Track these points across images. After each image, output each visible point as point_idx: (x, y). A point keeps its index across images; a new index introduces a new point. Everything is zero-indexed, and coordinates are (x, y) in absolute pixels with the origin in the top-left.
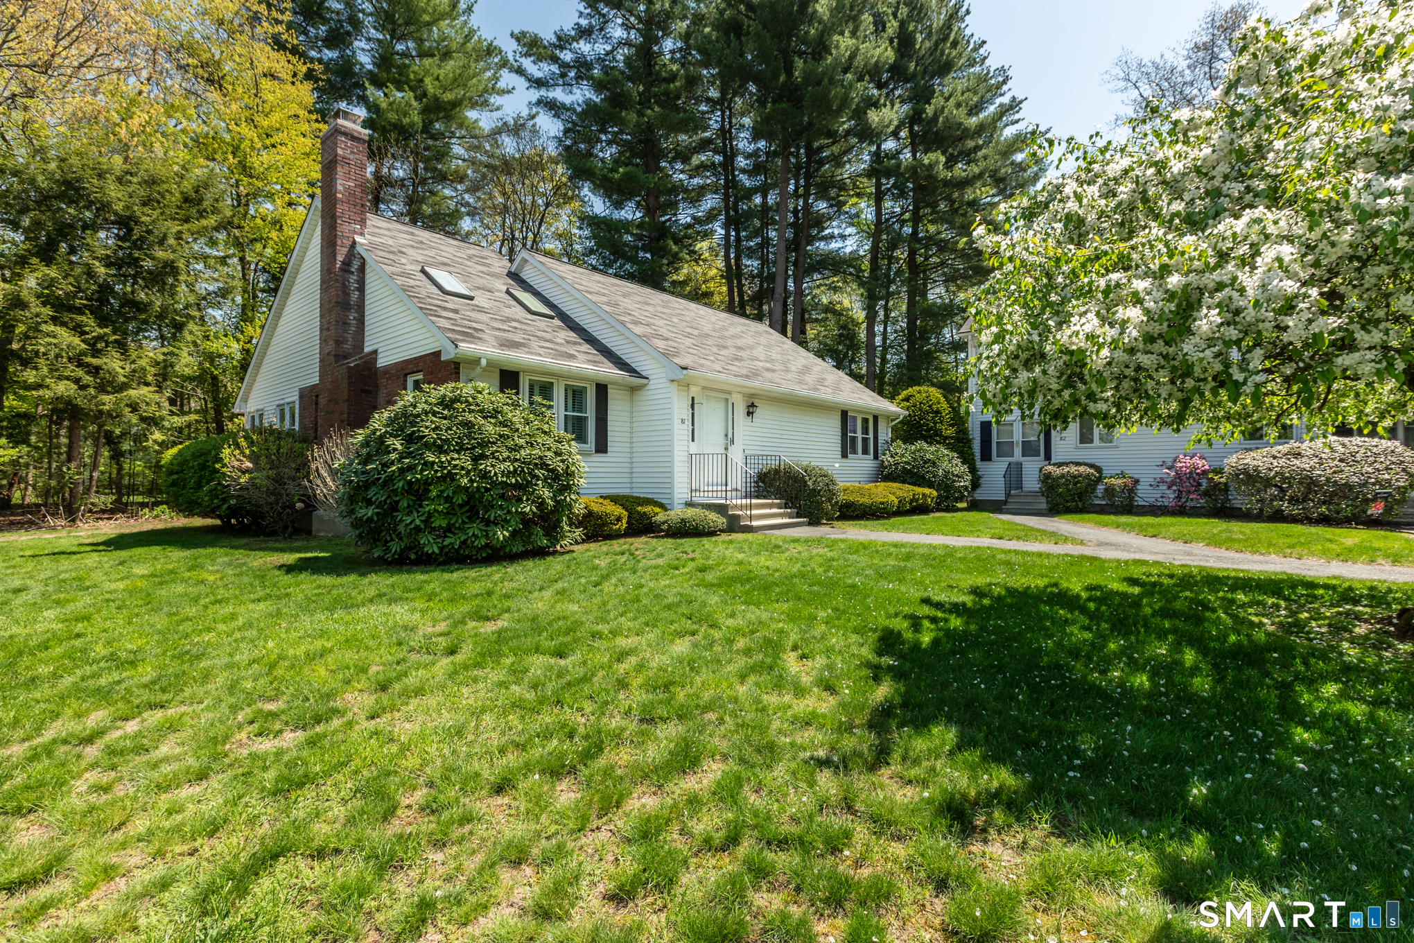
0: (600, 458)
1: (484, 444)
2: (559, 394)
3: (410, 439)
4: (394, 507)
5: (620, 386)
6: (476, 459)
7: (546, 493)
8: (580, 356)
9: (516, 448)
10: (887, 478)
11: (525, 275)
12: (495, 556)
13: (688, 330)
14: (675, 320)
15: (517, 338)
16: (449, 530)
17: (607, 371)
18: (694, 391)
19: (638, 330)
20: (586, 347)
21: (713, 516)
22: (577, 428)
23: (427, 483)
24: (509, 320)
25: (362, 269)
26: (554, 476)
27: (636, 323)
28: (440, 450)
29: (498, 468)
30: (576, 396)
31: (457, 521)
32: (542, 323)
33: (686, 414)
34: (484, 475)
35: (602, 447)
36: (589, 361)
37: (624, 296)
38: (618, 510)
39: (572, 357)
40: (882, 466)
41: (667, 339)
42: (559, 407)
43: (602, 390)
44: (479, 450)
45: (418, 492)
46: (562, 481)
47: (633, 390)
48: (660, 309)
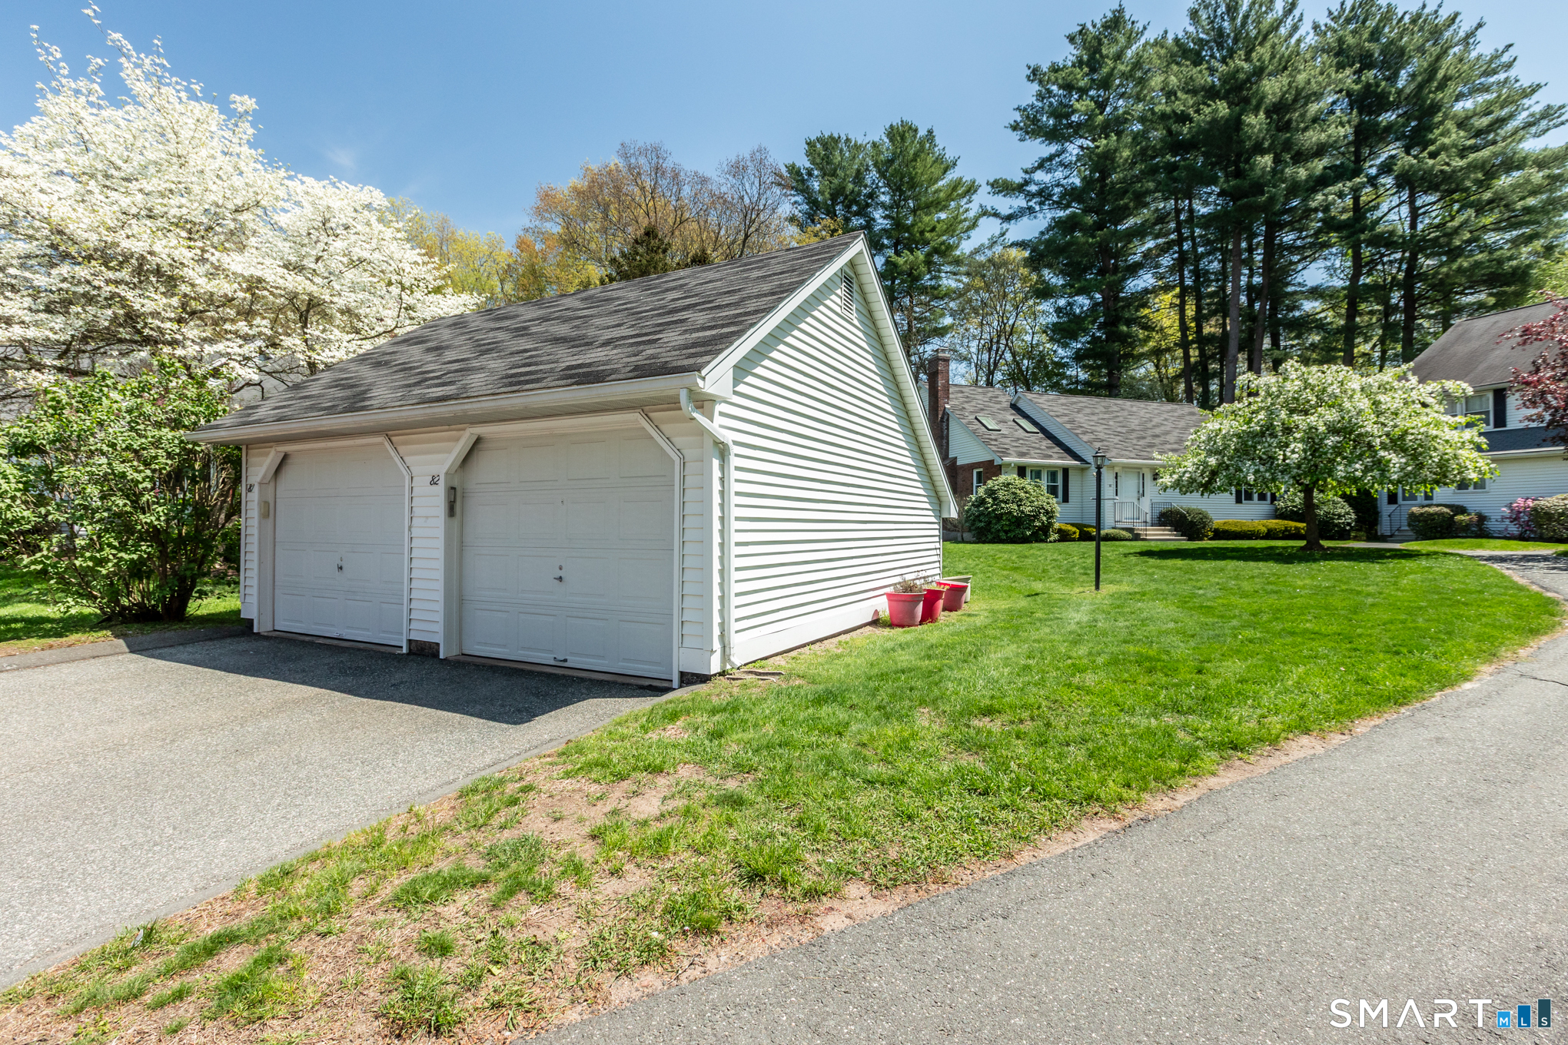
0: (1065, 505)
1: (1021, 500)
2: (1044, 476)
3: (995, 499)
4: (990, 522)
5: (1075, 468)
6: (1019, 506)
7: (1044, 519)
8: (1055, 455)
9: (1033, 502)
10: (1276, 517)
11: (1021, 405)
12: (1025, 540)
13: (1119, 429)
14: (1111, 423)
15: (1024, 450)
16: (1010, 531)
17: (1071, 462)
18: (1117, 469)
19: (1085, 438)
20: (1057, 449)
21: (1124, 533)
22: (1053, 490)
23: (1002, 514)
24: (1019, 439)
25: (948, 420)
26: (1047, 512)
27: (1084, 433)
28: (1006, 503)
29: (1027, 509)
30: (1053, 476)
31: (1013, 527)
32: (1033, 438)
33: (1112, 481)
34: (1022, 512)
35: (1066, 499)
36: (1059, 458)
37: (1078, 412)
38: (1074, 529)
39: (1050, 457)
40: (1277, 510)
41: (1102, 441)
42: (1044, 483)
43: (1066, 471)
44: (1019, 502)
45: (999, 517)
46: (1050, 514)
47: (1083, 470)
48: (1101, 416)
